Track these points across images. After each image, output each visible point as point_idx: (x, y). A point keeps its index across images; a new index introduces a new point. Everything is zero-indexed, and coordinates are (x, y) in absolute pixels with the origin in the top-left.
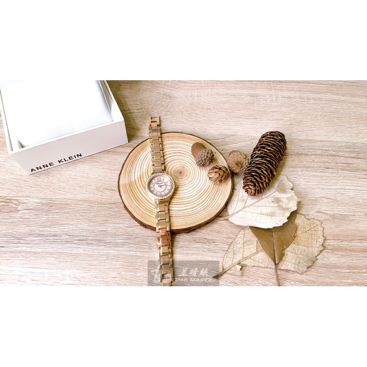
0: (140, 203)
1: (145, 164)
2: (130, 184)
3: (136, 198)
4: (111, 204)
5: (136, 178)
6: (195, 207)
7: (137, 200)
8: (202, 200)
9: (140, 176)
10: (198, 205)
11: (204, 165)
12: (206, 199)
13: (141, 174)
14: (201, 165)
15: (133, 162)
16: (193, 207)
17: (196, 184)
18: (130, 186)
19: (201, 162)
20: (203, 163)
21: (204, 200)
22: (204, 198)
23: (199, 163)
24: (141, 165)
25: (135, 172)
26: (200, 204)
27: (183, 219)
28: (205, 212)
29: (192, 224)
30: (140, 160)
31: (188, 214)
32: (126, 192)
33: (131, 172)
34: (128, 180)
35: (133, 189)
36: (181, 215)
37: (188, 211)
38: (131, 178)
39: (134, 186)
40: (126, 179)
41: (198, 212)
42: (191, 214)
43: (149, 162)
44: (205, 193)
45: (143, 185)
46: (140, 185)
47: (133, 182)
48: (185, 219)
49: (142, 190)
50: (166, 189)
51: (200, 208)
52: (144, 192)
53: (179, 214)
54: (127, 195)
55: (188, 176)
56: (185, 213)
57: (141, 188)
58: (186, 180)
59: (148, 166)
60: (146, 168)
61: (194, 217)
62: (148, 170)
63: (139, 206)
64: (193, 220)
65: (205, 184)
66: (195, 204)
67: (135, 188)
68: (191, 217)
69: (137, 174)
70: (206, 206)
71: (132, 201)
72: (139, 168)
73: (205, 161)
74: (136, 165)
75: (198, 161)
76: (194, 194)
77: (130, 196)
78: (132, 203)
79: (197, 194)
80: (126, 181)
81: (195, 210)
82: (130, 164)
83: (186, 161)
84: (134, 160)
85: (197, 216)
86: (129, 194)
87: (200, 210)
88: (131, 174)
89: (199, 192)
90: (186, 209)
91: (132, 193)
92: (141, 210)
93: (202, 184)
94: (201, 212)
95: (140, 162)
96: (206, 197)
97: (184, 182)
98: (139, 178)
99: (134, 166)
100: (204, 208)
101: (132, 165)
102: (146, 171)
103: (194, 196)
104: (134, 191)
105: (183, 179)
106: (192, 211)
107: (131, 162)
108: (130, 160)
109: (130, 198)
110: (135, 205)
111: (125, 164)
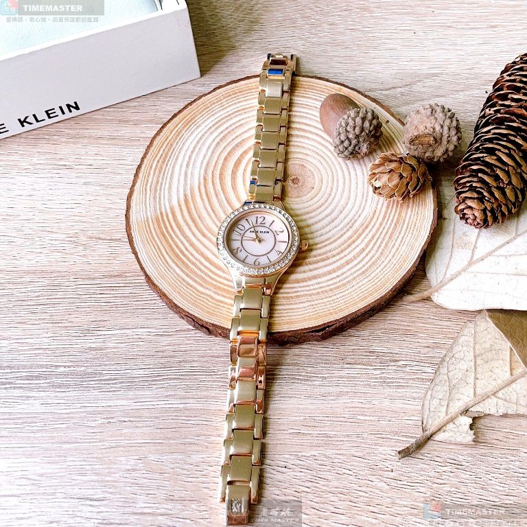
0: (187, 267)
1: (198, 164)
2: (160, 220)
3: (177, 256)
4: (111, 276)
5: (175, 202)
6: (339, 268)
7: (180, 259)
8: (357, 250)
9: (185, 196)
10: (347, 263)
11: (354, 154)
12: (367, 246)
13: (188, 192)
14: (346, 153)
15: (164, 159)
16: (334, 271)
17: (340, 208)
18: (159, 224)
19: (346, 144)
20: (350, 149)
21: (363, 250)
22: (362, 246)
23: (341, 148)
24: (187, 166)
25: (170, 186)
26: (351, 260)
27: (307, 304)
28: (367, 280)
29: (331, 314)
30: (183, 152)
31: (320, 290)
32: (148, 243)
33: (158, 188)
34: (152, 209)
35: (168, 232)
36: (302, 293)
37: (319, 280)
38: (160, 204)
39: (170, 223)
40: (148, 206)
41: (349, 282)
42: (328, 288)
43: (207, 158)
44: (364, 231)
45: (194, 221)
46: (185, 221)
47: (166, 213)
48: (313, 303)
49: (193, 234)
50: (274, 251)
51: (353, 271)
52: (198, 240)
53: (295, 292)
54: (151, 248)
55: (315, 188)
56: (312, 287)
57: (190, 229)
58: (312, 199)
59: (207, 169)
60: (200, 174)
61: (338, 296)
62: (205, 179)
63: (187, 275)
64: (334, 305)
65: (364, 208)
66: (337, 261)
67: (173, 230)
68: (330, 297)
69: (178, 191)
70: (367, 266)
71: (167, 263)
72: (180, 174)
73: (359, 142)
74: (173, 167)
75: (338, 143)
76: (333, 236)
77: (161, 251)
78: (167, 270)
79: (342, 235)
80: (146, 211)
81: (338, 276)
82: (157, 166)
83: (310, 149)
84: (167, 153)
85: (344, 294)
86: (158, 245)
87: (352, 277)
88: (160, 195)
89: (348, 230)
90: (315, 277)
91: (165, 244)
92: (191, 286)
93: (356, 208)
94: (354, 283)
95: (184, 159)
96: (366, 240)
97: (306, 205)
98: (183, 203)
99: (167, 169)
100: (364, 269)
101: (162, 168)
102: (199, 184)
103: (335, 241)
104: (172, 238)
105: (304, 198)
106: (332, 279)
107: (158, 161)
108: (156, 156)
109: (161, 257)
110: (177, 274)
111: (143, 166)
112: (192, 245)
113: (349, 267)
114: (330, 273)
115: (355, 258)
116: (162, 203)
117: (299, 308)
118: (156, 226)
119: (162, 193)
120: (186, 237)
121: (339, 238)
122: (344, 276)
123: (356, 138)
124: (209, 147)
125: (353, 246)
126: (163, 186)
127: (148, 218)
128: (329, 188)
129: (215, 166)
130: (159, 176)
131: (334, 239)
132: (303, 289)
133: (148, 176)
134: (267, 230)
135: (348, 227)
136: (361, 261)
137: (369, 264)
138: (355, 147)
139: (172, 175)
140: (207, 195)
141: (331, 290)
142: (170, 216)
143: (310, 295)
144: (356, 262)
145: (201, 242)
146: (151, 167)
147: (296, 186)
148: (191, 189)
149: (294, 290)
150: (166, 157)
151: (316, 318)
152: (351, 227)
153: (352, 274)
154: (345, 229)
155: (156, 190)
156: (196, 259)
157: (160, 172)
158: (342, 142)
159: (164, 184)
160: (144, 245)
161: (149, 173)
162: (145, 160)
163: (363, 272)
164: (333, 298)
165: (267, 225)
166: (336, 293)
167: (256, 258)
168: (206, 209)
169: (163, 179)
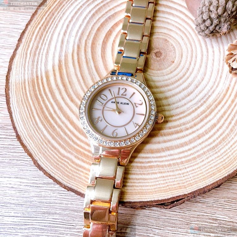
0: (54, 130)
1: (74, 33)
2: (35, 83)
3: (46, 118)
5: (50, 68)
6: (191, 142)
7: (48, 121)
8: (209, 125)
9: (60, 61)
10: (199, 137)
11: (214, 33)
12: (218, 121)
13: (63, 58)
15: (46, 27)
16: (186, 144)
17: (196, 82)
18: (34, 87)
19: (208, 23)
20: (211, 28)
21: (215, 125)
23: (202, 27)
24: (64, 35)
25: (47, 52)
26: (203, 135)
27: (159, 175)
28: (216, 156)
29: (180, 188)
30: (62, 21)
31: (171, 162)
32: (23, 104)
33: (37, 53)
34: (30, 72)
35: (41, 95)
36: (155, 164)
37: (172, 152)
38: (37, 68)
39: (43, 86)
40: (26, 69)
41: (199, 156)
42: (179, 161)
43: (83, 27)
44: (216, 107)
45: (64, 86)
46: (57, 85)
47: (42, 77)
48: (164, 175)
49: (63, 98)
50: (132, 122)
51: (203, 145)
52: (66, 104)
53: (149, 162)
54: (24, 109)
55: (176, 62)
56: (164, 159)
57: (60, 93)
58: (171, 72)
59: (81, 38)
60: (74, 42)
61: (188, 170)
62: (79, 47)
63: (53, 138)
64: (184, 178)
65: (218, 84)
66: (190, 134)
67: (45, 93)
68: (180, 170)
69: (54, 57)
70: (217, 141)
71: (37, 124)
72: (57, 41)
73: (220, 22)
74: (52, 35)
75: (200, 21)
76: (188, 109)
77: (32, 113)
78: (35, 131)
79: (196, 110)
80: (24, 74)
81: (189, 150)
82: (38, 32)
83: (173, 25)
84: (49, 22)
85: (194, 168)
86: (30, 107)
87: (202, 152)
88: (38, 59)
89: (202, 105)
90: (168, 149)
91: (37, 106)
92: (55, 149)
93: (211, 84)
94: (204, 157)
95: (62, 27)
96: (218, 116)
97: (166, 77)
98: (57, 68)
99: (47, 37)
100: (214, 144)
101: (42, 34)
102: (73, 51)
103: (189, 114)
104: (43, 101)
105: (164, 71)
106: (183, 152)
107: (40, 28)
108: (39, 23)
109: (32, 118)
110: (44, 136)
111: (27, 32)
112: (61, 108)
113: (200, 141)
114: (182, 145)
115: (206, 132)
116: (39, 67)
117: (151, 179)
118: (31, 88)
119: (40, 58)
120: (56, 101)
121: (193, 112)
122: (195, 150)
123: (218, 18)
124: (85, 18)
125: (205, 121)
126: (42, 51)
127: (25, 80)
128: (188, 63)
129: (88, 36)
130: (39, 42)
131: (188, 112)
132: (156, 159)
133: (30, 42)
134: (127, 101)
135: (202, 102)
136: (212, 136)
137: (219, 139)
138: (216, 26)
139: (50, 42)
140: (79, 62)
141: (182, 163)
142: (45, 79)
143: (162, 166)
144: (207, 136)
146: (33, 33)
147: (158, 59)
148: (65, 56)
149: (147, 160)
150: (47, 25)
151: (166, 191)
152: (205, 102)
153: (202, 148)
154: (200, 104)
155: (35, 54)
156: (63, 123)
157: (40, 38)
158: (204, 21)
159: (42, 49)
160: (19, 105)
161: (31, 39)
162: (29, 27)
163: (214, 148)
164: (183, 171)
165: (128, 96)
166: (186, 166)
167: (115, 128)
168: (76, 75)
169: (42, 44)
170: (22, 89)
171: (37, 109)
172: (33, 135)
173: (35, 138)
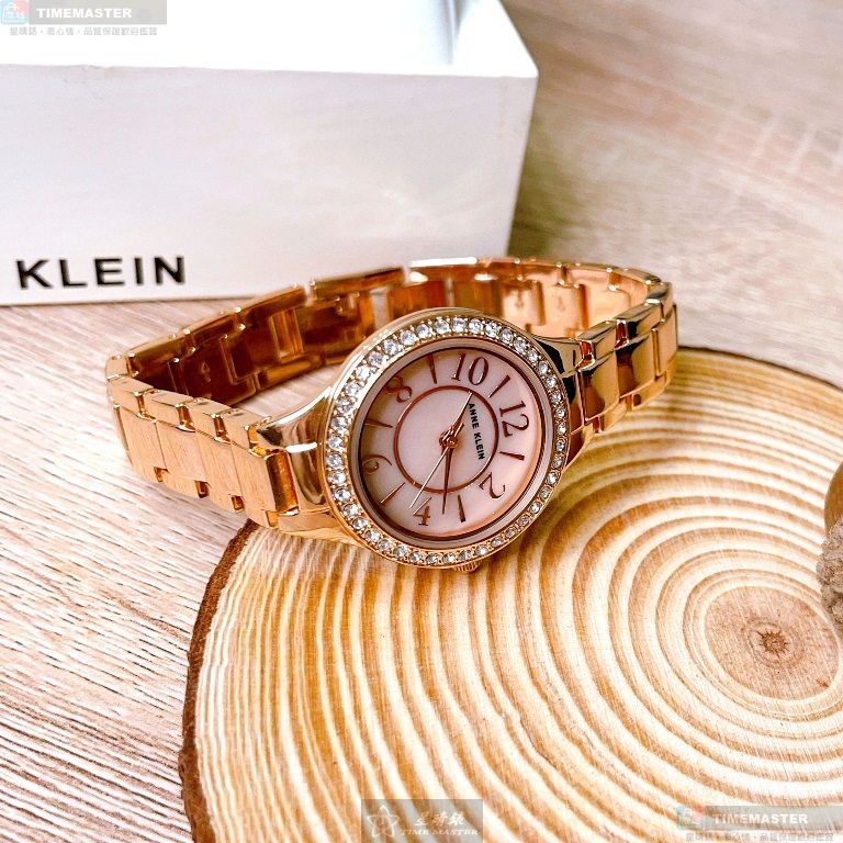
32: (252, 645)
35: (327, 637)
49: (400, 675)
52: (407, 697)
57: (398, 654)
67: (345, 637)
71: (276, 733)
77: (274, 687)
86: (276, 666)
91: (299, 668)
104: (330, 659)
120: (373, 675)
145: (412, 710)
156: (374, 759)
170: (270, 596)
171: (297, 681)
172: (248, 767)
173: (251, 779)
